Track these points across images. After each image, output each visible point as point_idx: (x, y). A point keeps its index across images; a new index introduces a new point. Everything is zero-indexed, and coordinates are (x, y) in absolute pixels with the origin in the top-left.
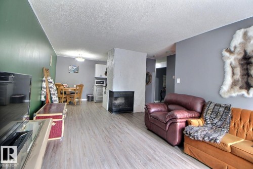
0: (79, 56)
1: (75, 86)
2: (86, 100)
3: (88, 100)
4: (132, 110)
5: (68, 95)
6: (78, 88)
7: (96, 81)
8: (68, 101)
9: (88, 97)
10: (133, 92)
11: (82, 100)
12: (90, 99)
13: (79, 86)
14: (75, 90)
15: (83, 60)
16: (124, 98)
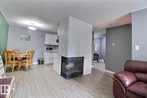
0: (31, 24)
1: (27, 52)
2: (37, 63)
3: (39, 64)
4: (82, 73)
5: (19, 60)
6: (30, 54)
7: (46, 47)
8: (20, 66)
9: (39, 61)
10: (83, 58)
11: (34, 63)
12: (41, 62)
13: (31, 52)
14: (26, 56)
15: (35, 29)
16: (73, 63)
